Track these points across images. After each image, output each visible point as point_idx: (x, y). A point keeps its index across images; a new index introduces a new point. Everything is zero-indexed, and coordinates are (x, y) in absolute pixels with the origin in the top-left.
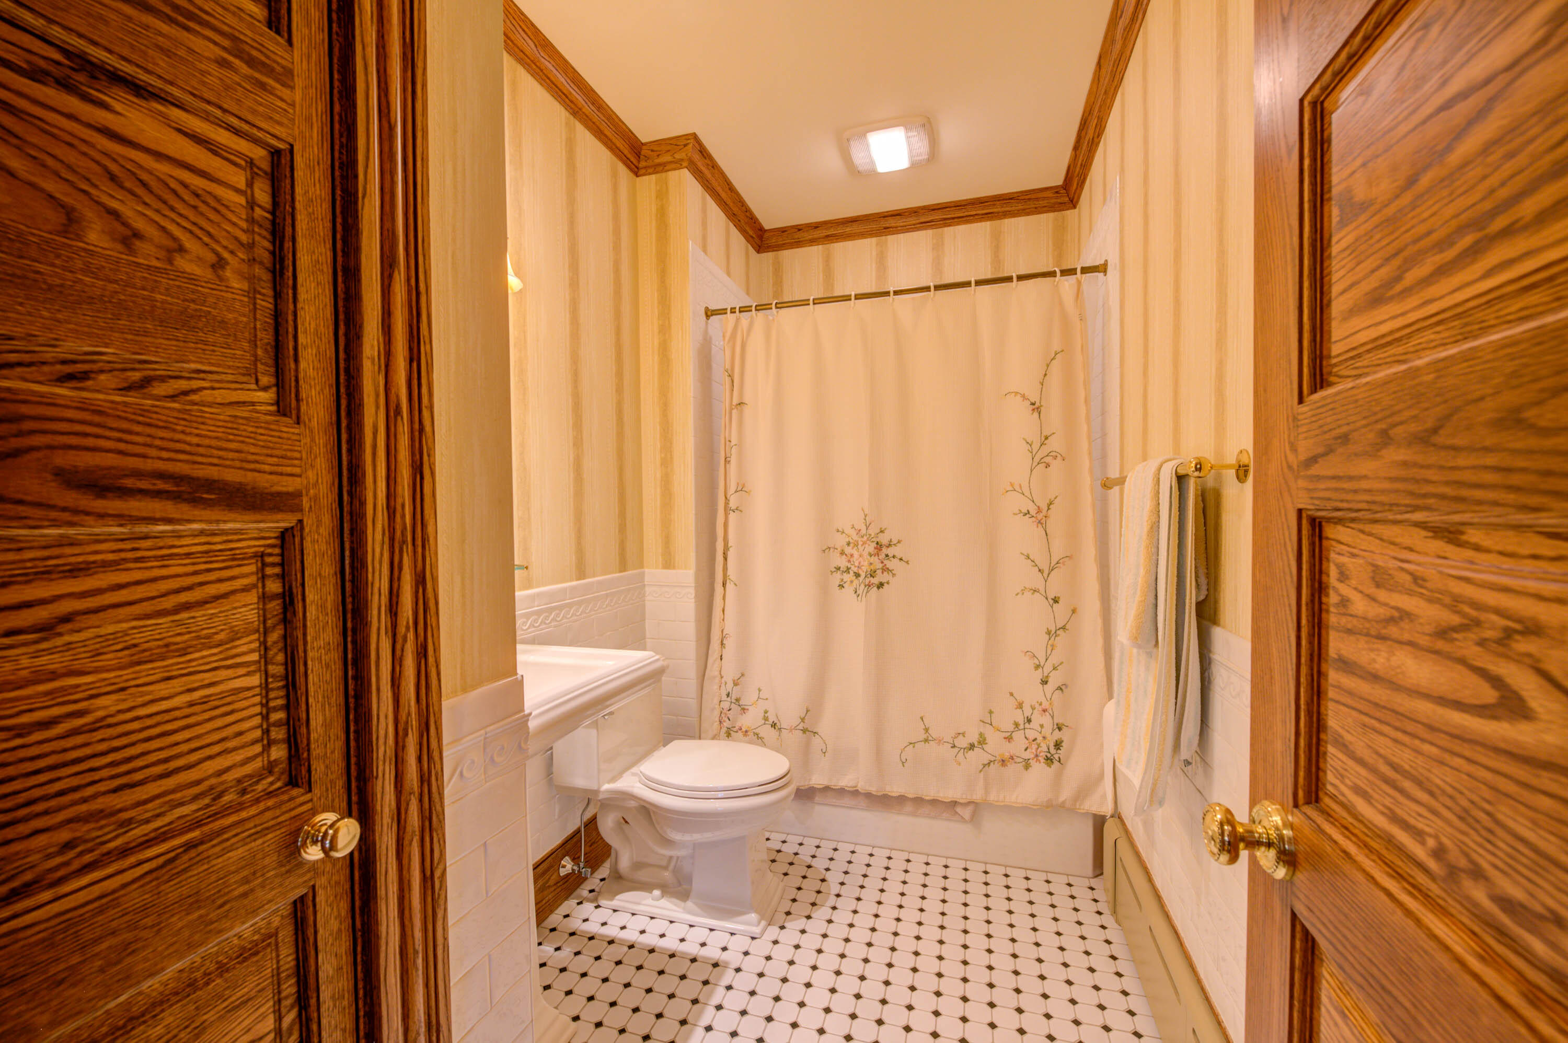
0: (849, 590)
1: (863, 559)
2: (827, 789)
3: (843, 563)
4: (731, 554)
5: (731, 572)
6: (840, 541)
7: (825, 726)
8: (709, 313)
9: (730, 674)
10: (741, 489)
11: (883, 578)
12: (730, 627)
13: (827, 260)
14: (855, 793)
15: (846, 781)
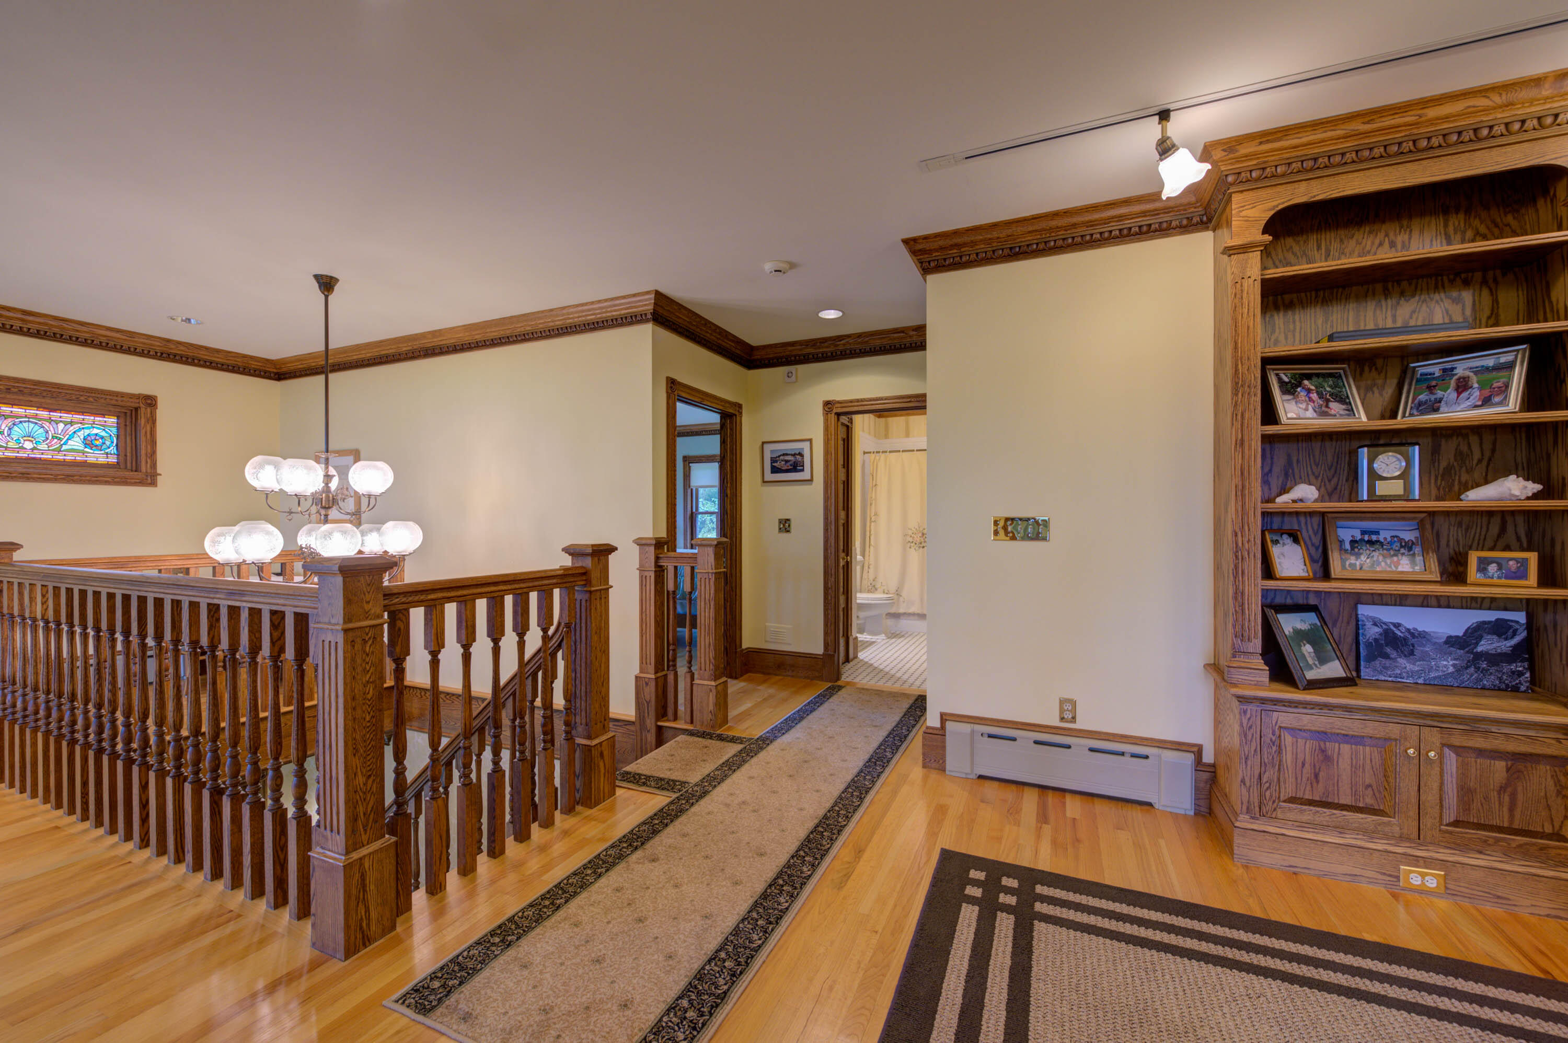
0: (913, 549)
1: (918, 538)
2: (905, 614)
3: (911, 540)
4: (872, 538)
5: (872, 543)
6: (910, 533)
7: (904, 594)
8: (865, 453)
9: (871, 577)
10: (876, 514)
11: (923, 544)
12: (872, 561)
13: (907, 423)
14: (914, 614)
15: (911, 611)
